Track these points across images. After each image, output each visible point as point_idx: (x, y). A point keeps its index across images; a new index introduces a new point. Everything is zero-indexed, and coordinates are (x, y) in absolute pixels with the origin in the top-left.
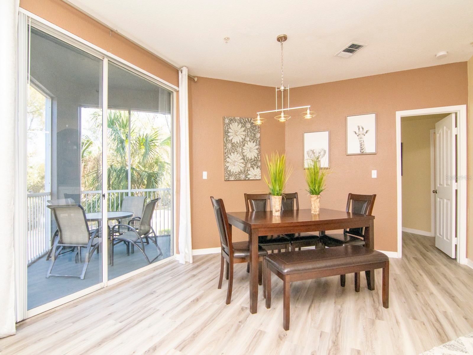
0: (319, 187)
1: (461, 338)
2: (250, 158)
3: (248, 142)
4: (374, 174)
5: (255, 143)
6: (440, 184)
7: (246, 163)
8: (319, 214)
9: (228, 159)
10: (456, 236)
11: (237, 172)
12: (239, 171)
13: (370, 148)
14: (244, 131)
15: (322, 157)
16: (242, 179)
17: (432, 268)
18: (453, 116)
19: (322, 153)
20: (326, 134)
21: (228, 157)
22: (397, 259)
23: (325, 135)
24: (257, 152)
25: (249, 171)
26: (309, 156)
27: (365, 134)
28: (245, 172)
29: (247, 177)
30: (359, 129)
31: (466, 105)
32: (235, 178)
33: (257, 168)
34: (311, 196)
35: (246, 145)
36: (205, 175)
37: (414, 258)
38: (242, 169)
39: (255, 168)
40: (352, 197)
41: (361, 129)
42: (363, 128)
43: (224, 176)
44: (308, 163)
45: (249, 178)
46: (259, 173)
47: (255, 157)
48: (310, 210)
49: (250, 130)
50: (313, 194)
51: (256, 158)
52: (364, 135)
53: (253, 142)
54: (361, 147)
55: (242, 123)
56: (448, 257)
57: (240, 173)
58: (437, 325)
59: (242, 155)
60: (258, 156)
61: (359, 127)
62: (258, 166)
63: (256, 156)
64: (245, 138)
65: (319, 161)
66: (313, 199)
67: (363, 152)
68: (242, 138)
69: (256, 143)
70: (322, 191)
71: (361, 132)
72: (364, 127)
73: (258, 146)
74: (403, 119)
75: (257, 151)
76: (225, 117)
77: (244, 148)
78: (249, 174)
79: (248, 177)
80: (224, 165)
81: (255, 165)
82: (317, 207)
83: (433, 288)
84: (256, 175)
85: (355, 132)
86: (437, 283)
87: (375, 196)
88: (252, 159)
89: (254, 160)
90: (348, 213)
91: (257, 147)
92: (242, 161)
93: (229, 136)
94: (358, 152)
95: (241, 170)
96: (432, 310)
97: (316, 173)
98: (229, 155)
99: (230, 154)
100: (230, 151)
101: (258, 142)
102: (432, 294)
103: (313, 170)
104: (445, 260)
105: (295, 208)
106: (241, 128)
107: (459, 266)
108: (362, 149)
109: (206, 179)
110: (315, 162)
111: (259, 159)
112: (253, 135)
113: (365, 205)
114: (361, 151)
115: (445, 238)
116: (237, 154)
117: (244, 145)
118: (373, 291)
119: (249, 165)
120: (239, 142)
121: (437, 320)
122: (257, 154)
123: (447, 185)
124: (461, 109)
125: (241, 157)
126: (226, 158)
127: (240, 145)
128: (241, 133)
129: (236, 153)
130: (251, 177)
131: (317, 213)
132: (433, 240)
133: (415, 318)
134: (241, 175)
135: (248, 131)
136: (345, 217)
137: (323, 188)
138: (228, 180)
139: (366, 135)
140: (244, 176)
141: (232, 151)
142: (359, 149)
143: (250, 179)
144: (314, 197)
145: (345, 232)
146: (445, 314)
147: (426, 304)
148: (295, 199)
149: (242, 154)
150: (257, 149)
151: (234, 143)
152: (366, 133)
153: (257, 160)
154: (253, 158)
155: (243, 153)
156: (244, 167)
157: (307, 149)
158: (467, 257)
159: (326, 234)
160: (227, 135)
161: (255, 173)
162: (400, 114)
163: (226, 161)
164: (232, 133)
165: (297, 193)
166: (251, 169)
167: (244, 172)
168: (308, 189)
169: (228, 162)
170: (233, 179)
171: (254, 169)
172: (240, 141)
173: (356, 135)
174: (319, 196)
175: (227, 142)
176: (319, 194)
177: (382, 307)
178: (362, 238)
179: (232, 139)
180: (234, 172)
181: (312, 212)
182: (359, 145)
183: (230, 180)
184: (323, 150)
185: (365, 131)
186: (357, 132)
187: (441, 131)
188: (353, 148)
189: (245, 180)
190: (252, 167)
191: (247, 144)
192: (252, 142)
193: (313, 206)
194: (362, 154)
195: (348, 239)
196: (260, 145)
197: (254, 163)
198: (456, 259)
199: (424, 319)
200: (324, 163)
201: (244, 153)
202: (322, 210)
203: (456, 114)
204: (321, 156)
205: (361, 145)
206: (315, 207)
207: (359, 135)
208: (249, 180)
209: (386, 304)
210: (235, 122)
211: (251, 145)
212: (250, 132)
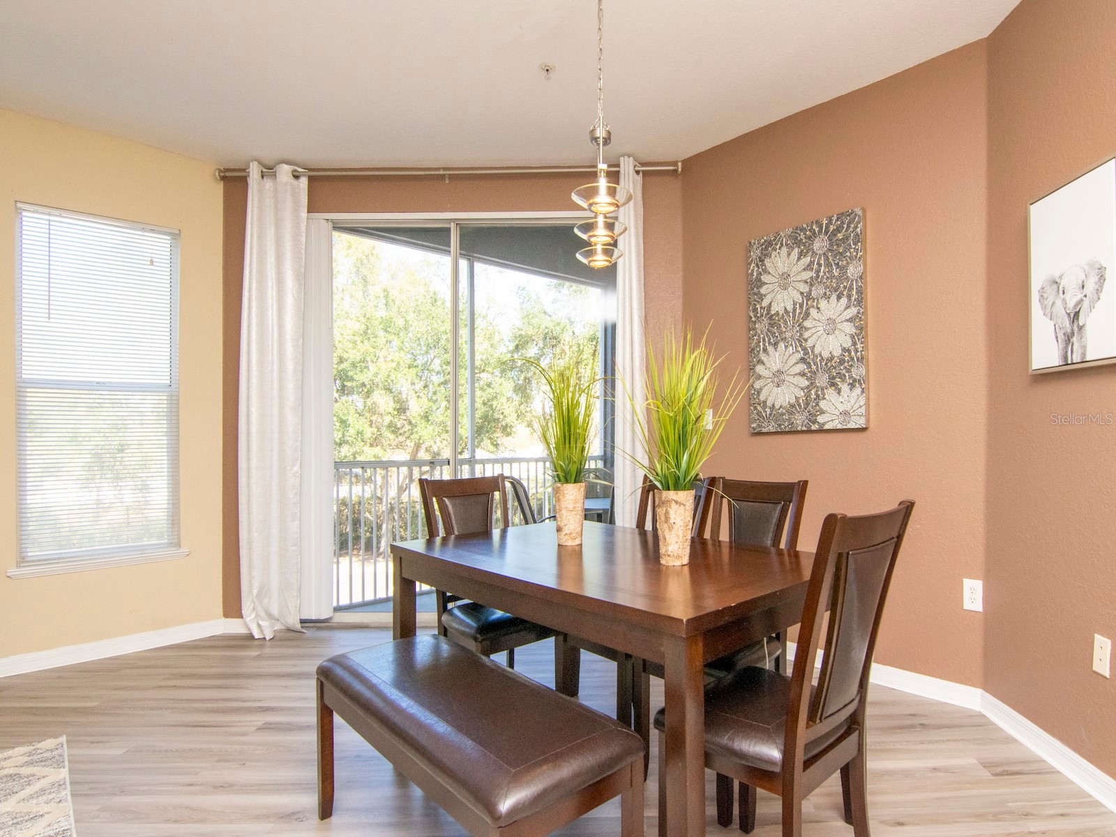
2: (826, 355)
3: (818, 303)
5: (844, 300)
7: (815, 373)
9: (757, 368)
11: (786, 404)
12: (793, 402)
14: (808, 268)
15: (1092, 306)
16: (799, 429)
21: (760, 361)
24: (853, 331)
25: (824, 399)
26: (1044, 307)
28: (811, 404)
29: (815, 422)
33: (852, 386)
35: (813, 312)
38: (799, 393)
39: (845, 388)
43: (747, 422)
45: (824, 424)
46: (857, 406)
47: (844, 350)
49: (827, 259)
51: (849, 351)
53: (839, 298)
55: (798, 243)
57: (794, 407)
59: (799, 348)
60: (854, 344)
62: (855, 380)
63: (848, 343)
64: (811, 290)
68: (802, 293)
69: (849, 297)
73: (855, 306)
75: (850, 328)
76: (750, 243)
77: (807, 324)
78: (822, 412)
79: (820, 419)
80: (749, 387)
81: (842, 378)
84: (846, 413)
88: (832, 358)
89: (842, 362)
91: (853, 311)
92: (801, 367)
93: (762, 297)
95: (797, 399)
98: (762, 356)
99: (765, 350)
100: (764, 340)
101: (854, 293)
106: (799, 259)
109: (711, 428)
111: (859, 354)
112: (836, 274)
116: (787, 347)
117: (807, 315)
119: (824, 380)
120: (790, 308)
122: (852, 337)
125: (797, 357)
126: (755, 365)
127: (794, 317)
128: (799, 278)
129: (782, 345)
130: (829, 419)
134: (797, 415)
135: (820, 265)
138: (759, 434)
140: (805, 419)
141: (769, 339)
143: (826, 427)
149: (801, 346)
150: (850, 320)
151: (777, 314)
153: (852, 359)
154: (837, 352)
155: (802, 341)
156: (807, 387)
160: (755, 294)
163: (753, 375)
164: (770, 286)
166: (830, 391)
167: (807, 404)
169: (760, 379)
171: (839, 392)
172: (795, 304)
175: (755, 316)
179: (770, 304)
180: (777, 406)
183: (764, 430)
184: (1091, 266)
189: (809, 431)
190: (832, 385)
191: (818, 308)
192: (834, 297)
196: (860, 302)
197: (841, 370)
201: (806, 341)
204: (1086, 303)
208: (821, 431)
210: (780, 248)
211: (833, 308)
212: (828, 265)
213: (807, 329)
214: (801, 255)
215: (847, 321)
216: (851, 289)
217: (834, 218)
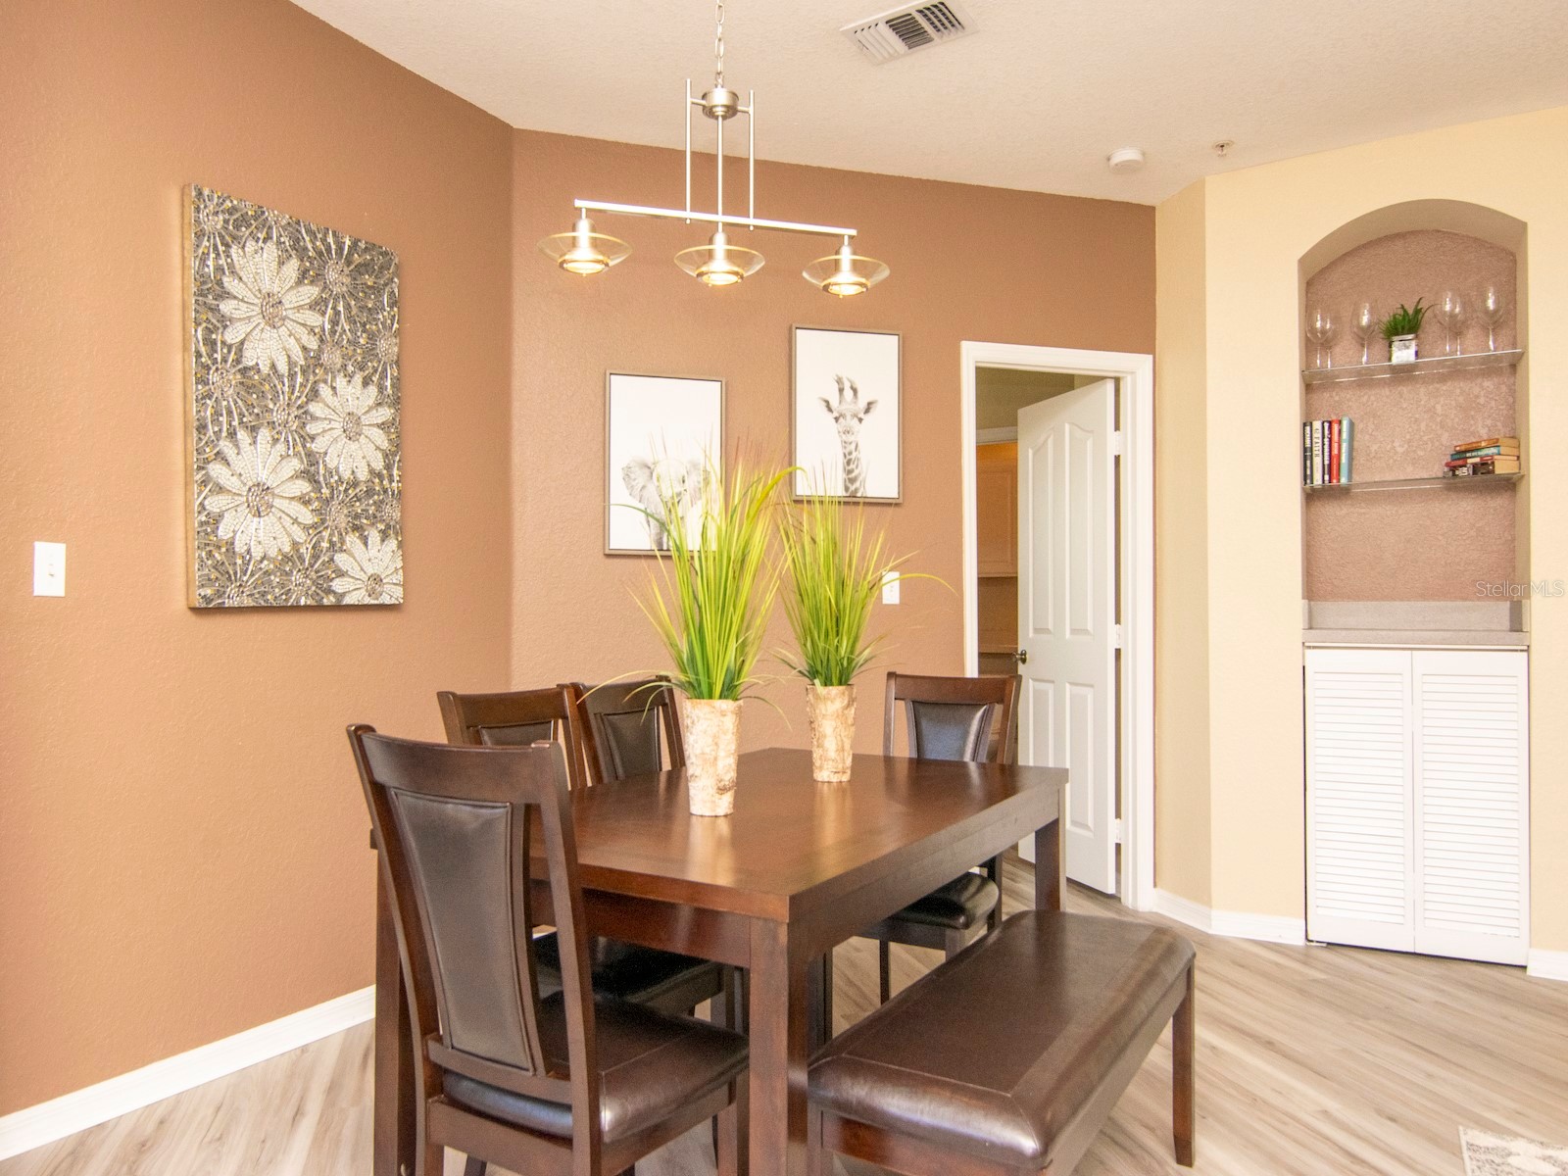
2: (345, 476)
3: (332, 379)
5: (373, 390)
7: (327, 503)
9: (215, 471)
11: (273, 552)
12: (286, 549)
14: (316, 306)
15: (693, 502)
16: (301, 602)
21: (221, 456)
24: (385, 445)
25: (341, 551)
26: (631, 489)
27: (862, 416)
28: (321, 556)
29: (329, 591)
30: (841, 391)
32: (264, 595)
33: (384, 536)
35: (324, 390)
38: (301, 535)
39: (374, 536)
41: (848, 393)
42: (855, 391)
43: (190, 581)
45: (343, 595)
46: (393, 567)
47: (372, 472)
49: (348, 307)
51: (380, 476)
53: (366, 383)
54: (849, 473)
57: (292, 558)
59: (300, 450)
60: (388, 467)
61: (839, 381)
62: (388, 525)
63: (379, 464)
64: (320, 350)
67: (856, 490)
68: (304, 349)
69: (381, 389)
71: (848, 406)
73: (389, 405)
75: (381, 439)
76: (200, 193)
77: (314, 408)
78: (340, 574)
79: (337, 586)
80: (189, 506)
81: (372, 519)
84: (374, 579)
88: (355, 484)
89: (369, 493)
91: (385, 413)
92: (305, 486)
93: (225, 322)
95: (295, 546)
98: (227, 445)
99: (232, 436)
100: (230, 412)
101: (388, 384)
106: (300, 281)
108: (851, 478)
111: (394, 485)
112: (362, 341)
114: (846, 489)
116: (276, 441)
117: (314, 394)
119: (343, 519)
120: (283, 367)
122: (385, 454)
125: (297, 464)
126: (208, 460)
127: (292, 388)
128: (300, 317)
129: (264, 434)
130: (352, 587)
134: (296, 576)
135: (336, 312)
138: (218, 607)
140: (311, 584)
141: (241, 415)
143: (348, 600)
149: (304, 446)
150: (381, 426)
151: (257, 367)
153: (385, 491)
154: (362, 475)
155: (305, 438)
156: (314, 526)
160: (213, 310)
161: (371, 566)
163: (204, 484)
164: (244, 307)
166: (352, 539)
167: (315, 557)
169: (219, 488)
170: (246, 600)
171: (365, 541)
172: (291, 365)
175: (213, 358)
179: (242, 343)
180: (255, 553)
183: (229, 603)
184: (694, 465)
185: (862, 403)
186: (834, 403)
189: (319, 607)
190: (355, 528)
191: (333, 388)
192: (358, 378)
196: (396, 402)
197: (368, 506)
201: (312, 439)
204: (687, 498)
205: (849, 462)
207: (843, 416)
208: (338, 606)
210: (265, 241)
211: (351, 395)
212: (350, 319)
213: (314, 418)
214: (303, 276)
215: (378, 426)
216: (384, 376)
217: (362, 245)
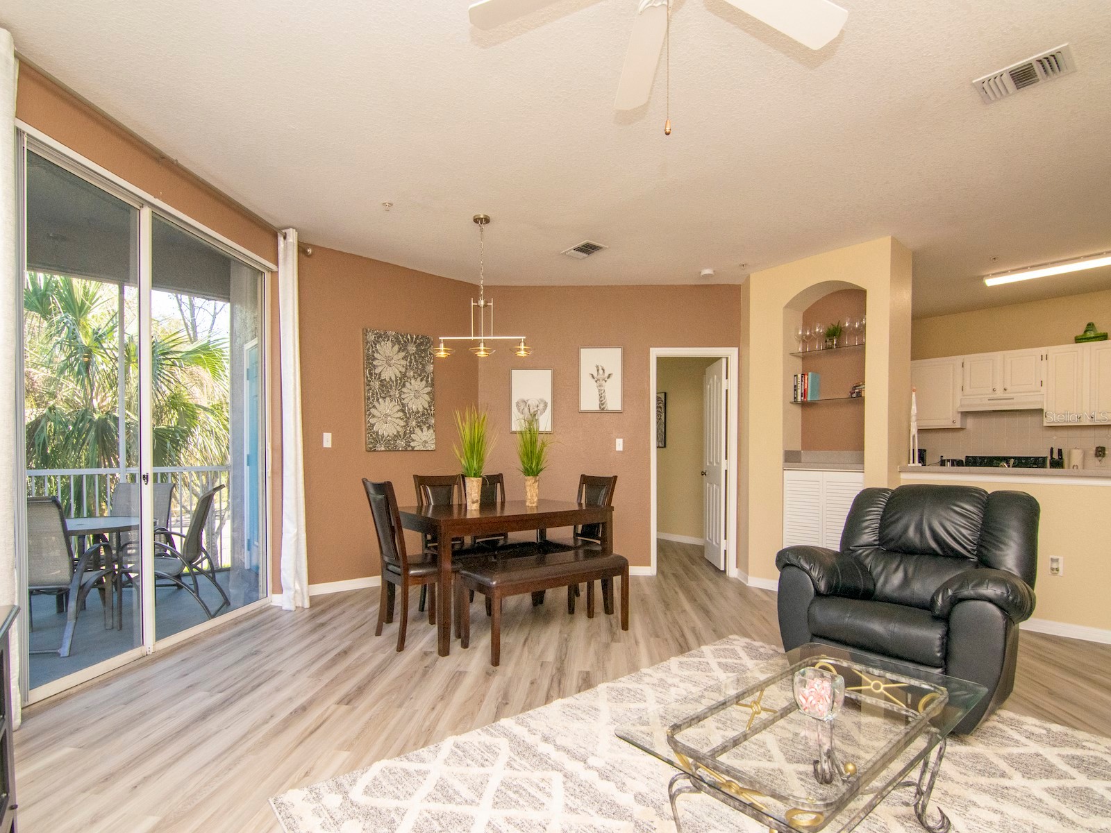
0: (537, 464)
1: (702, 647)
2: (415, 410)
3: (410, 380)
4: (619, 445)
5: (424, 382)
6: (710, 462)
7: (408, 418)
8: (537, 507)
9: (373, 411)
10: (725, 539)
11: (391, 434)
12: (395, 433)
13: (614, 403)
14: (404, 358)
15: (541, 414)
16: (400, 449)
17: (693, 584)
18: (724, 361)
19: (541, 406)
20: (547, 374)
21: (374, 407)
22: (650, 578)
23: (546, 376)
24: (429, 399)
25: (413, 433)
26: (519, 410)
27: (606, 379)
28: (407, 435)
29: (409, 446)
30: (598, 370)
31: (737, 348)
32: (388, 447)
33: (429, 428)
34: (526, 477)
35: (407, 384)
36: (327, 440)
37: (673, 574)
38: (399, 429)
39: (425, 428)
40: (585, 480)
41: (601, 371)
42: (603, 370)
43: (366, 443)
44: (517, 424)
45: (414, 447)
46: (431, 439)
47: (424, 408)
48: (524, 502)
49: (415, 357)
50: (529, 476)
51: (426, 409)
52: (606, 381)
53: (421, 380)
54: (602, 401)
55: (398, 342)
56: (717, 570)
57: (397, 436)
58: (681, 640)
59: (399, 403)
60: (430, 406)
61: (597, 367)
62: (430, 425)
63: (426, 406)
64: (406, 372)
65: (537, 420)
66: (528, 483)
67: (604, 408)
68: (400, 372)
69: (427, 381)
70: (541, 470)
71: (601, 377)
72: (605, 369)
73: (430, 387)
74: (660, 360)
75: (427, 398)
76: (367, 331)
77: (403, 390)
78: (413, 440)
79: (412, 444)
80: (365, 421)
81: (424, 423)
82: (535, 495)
83: (687, 605)
84: (425, 442)
85: (592, 375)
86: (693, 599)
87: (616, 477)
88: (418, 412)
89: (423, 415)
90: (580, 504)
91: (428, 389)
92: (401, 414)
93: (375, 367)
94: (597, 408)
95: (398, 432)
96: (680, 627)
97: (533, 442)
98: (376, 403)
99: (378, 400)
100: (377, 394)
101: (429, 380)
102: (684, 611)
103: (528, 436)
104: (712, 574)
105: (499, 500)
106: (399, 352)
107: (727, 579)
108: (602, 403)
109: (330, 446)
110: (530, 423)
111: (432, 412)
112: (420, 367)
113: (603, 492)
114: (600, 408)
115: (714, 543)
116: (391, 401)
117: (404, 386)
118: (612, 616)
119: (414, 423)
120: (393, 378)
121: (683, 635)
122: (429, 403)
123: (717, 463)
124: (732, 353)
125: (398, 408)
126: (370, 408)
127: (397, 384)
128: (399, 362)
129: (388, 399)
130: (417, 445)
131: (535, 505)
132: (701, 549)
133: (657, 636)
134: (398, 441)
135: (411, 359)
136: (576, 508)
137: (543, 466)
138: (375, 451)
139: (608, 381)
140: (403, 443)
141: (380, 394)
142: (598, 403)
143: (416, 449)
144: (530, 481)
145: (576, 535)
146: (693, 630)
147: (675, 622)
148: (499, 484)
149: (401, 402)
150: (428, 393)
151: (385, 380)
152: (608, 378)
153: (429, 414)
154: (421, 409)
155: (401, 399)
156: (404, 426)
157: (515, 398)
158: (737, 567)
159: (547, 539)
160: (370, 364)
161: (424, 438)
162: (655, 352)
163: (369, 415)
164: (381, 362)
165: (501, 474)
166: (417, 430)
167: (405, 435)
168: (521, 467)
169: (374, 416)
170: (383, 449)
171: (422, 430)
172: (396, 377)
173: (594, 381)
174: (538, 477)
175: (371, 378)
176: (537, 475)
177: (621, 630)
178: (599, 542)
179: (381, 372)
180: (386, 435)
181: (528, 504)
182: (598, 397)
183: (377, 449)
184: (542, 401)
185: (606, 375)
186: (595, 375)
187: (711, 382)
188: (589, 402)
189: (406, 450)
190: (418, 426)
191: (410, 383)
192: (419, 379)
193: (529, 494)
194: (602, 411)
195: (580, 543)
196: (432, 385)
197: (423, 419)
198: (725, 571)
199: (668, 636)
200: (545, 423)
201: (404, 399)
202: (540, 501)
203: (727, 358)
204: (539, 412)
205: (601, 397)
206: (532, 496)
207: (598, 380)
208: (413, 450)
209: (625, 626)
210: (387, 341)
211: (417, 385)
212: (416, 361)
213: (404, 393)
214: (400, 350)
215: (426, 393)
216: (428, 377)
217: (420, 337)
